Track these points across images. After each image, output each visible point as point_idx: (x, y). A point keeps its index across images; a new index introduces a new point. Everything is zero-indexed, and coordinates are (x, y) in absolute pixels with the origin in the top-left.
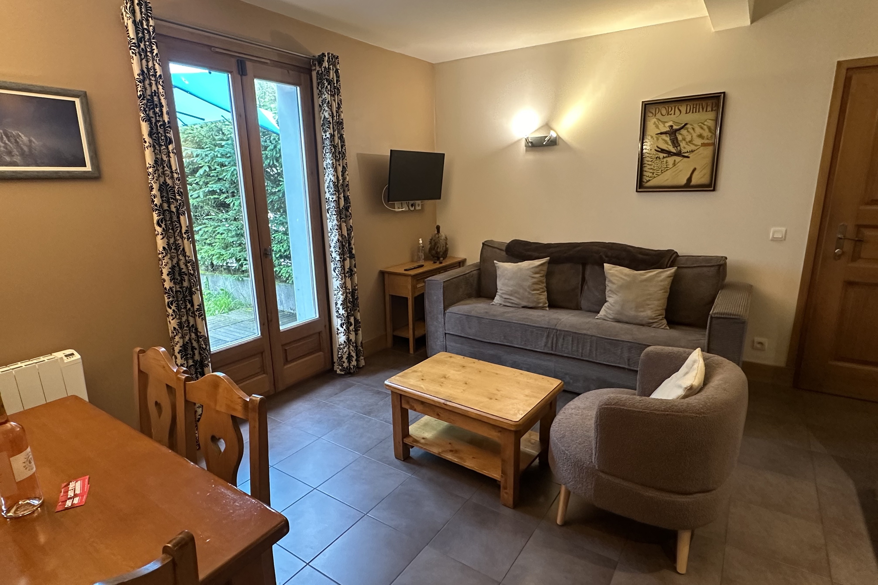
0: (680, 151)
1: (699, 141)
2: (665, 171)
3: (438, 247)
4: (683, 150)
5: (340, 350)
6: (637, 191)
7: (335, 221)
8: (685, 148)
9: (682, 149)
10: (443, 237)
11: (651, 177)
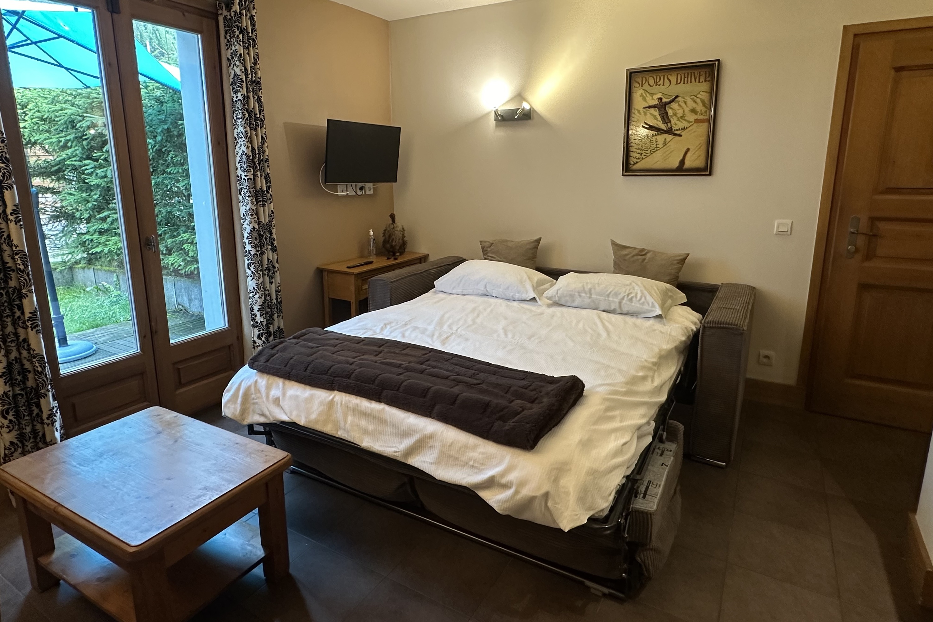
0: (671, 128)
1: (692, 117)
2: (654, 152)
3: (393, 240)
4: (675, 127)
6: (623, 175)
8: (676, 124)
9: (673, 125)
10: (400, 228)
11: (639, 158)
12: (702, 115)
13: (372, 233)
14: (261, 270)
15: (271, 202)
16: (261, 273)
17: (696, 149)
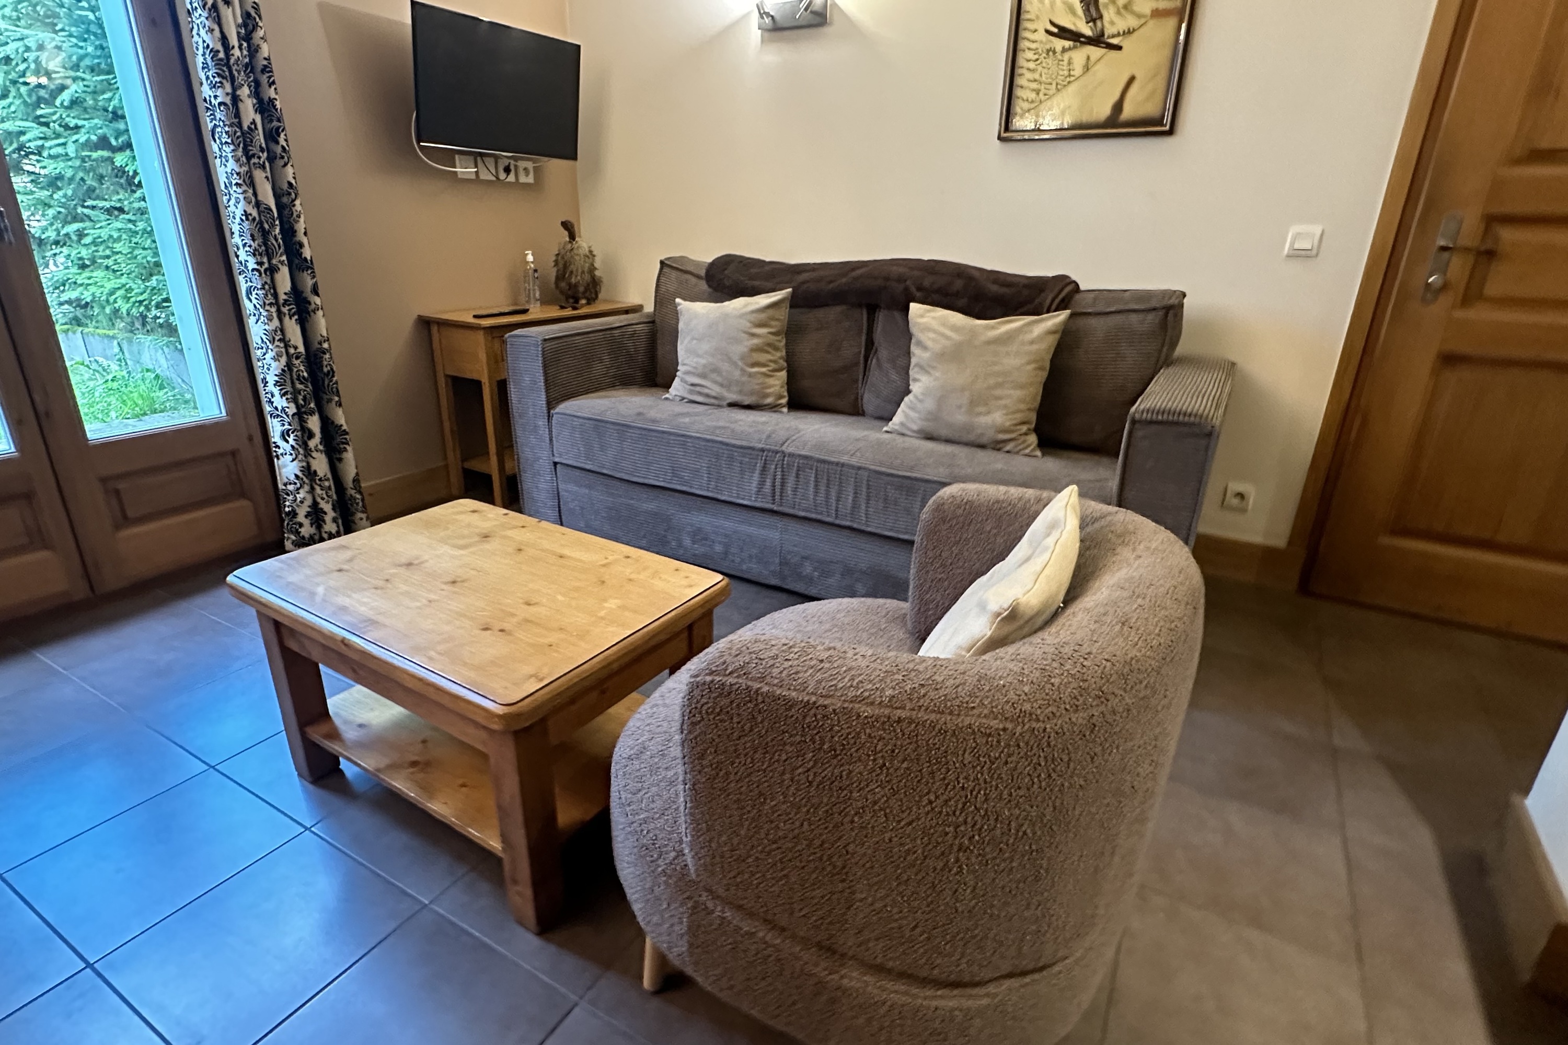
0: (1102, 34)
1: (1146, 6)
2: (1065, 86)
3: (573, 273)
4: (1109, 30)
5: (288, 495)
6: (1000, 138)
7: (231, 161)
8: (1112, 23)
9: (1107, 25)
10: (584, 251)
11: (1032, 102)
13: (530, 258)
17: (1149, 77)
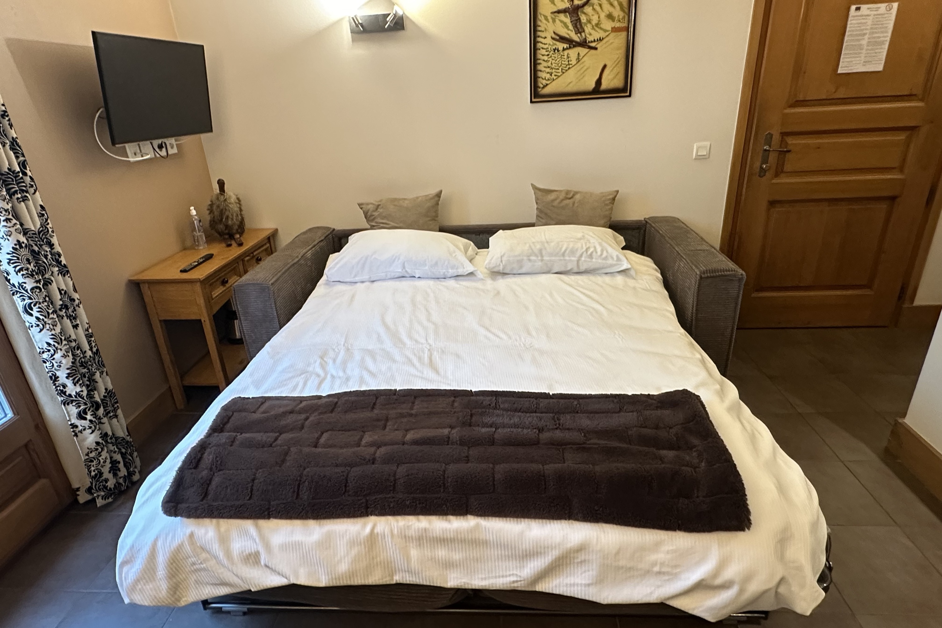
0: (585, 40)
1: (608, 25)
3: (227, 217)
4: (590, 38)
6: (531, 102)
8: (590, 34)
9: (588, 36)
10: (233, 199)
11: (548, 80)
12: (619, 21)
13: (194, 212)
14: (52, 313)
15: (35, 191)
16: (55, 316)
17: (614, 65)
